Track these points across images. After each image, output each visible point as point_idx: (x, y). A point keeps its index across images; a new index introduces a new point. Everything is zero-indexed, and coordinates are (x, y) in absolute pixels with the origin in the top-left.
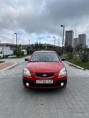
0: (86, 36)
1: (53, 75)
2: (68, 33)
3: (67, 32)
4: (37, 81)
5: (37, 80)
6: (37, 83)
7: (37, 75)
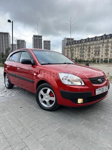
0: (26, 43)
1: (105, 79)
6: (96, 94)
7: (92, 81)
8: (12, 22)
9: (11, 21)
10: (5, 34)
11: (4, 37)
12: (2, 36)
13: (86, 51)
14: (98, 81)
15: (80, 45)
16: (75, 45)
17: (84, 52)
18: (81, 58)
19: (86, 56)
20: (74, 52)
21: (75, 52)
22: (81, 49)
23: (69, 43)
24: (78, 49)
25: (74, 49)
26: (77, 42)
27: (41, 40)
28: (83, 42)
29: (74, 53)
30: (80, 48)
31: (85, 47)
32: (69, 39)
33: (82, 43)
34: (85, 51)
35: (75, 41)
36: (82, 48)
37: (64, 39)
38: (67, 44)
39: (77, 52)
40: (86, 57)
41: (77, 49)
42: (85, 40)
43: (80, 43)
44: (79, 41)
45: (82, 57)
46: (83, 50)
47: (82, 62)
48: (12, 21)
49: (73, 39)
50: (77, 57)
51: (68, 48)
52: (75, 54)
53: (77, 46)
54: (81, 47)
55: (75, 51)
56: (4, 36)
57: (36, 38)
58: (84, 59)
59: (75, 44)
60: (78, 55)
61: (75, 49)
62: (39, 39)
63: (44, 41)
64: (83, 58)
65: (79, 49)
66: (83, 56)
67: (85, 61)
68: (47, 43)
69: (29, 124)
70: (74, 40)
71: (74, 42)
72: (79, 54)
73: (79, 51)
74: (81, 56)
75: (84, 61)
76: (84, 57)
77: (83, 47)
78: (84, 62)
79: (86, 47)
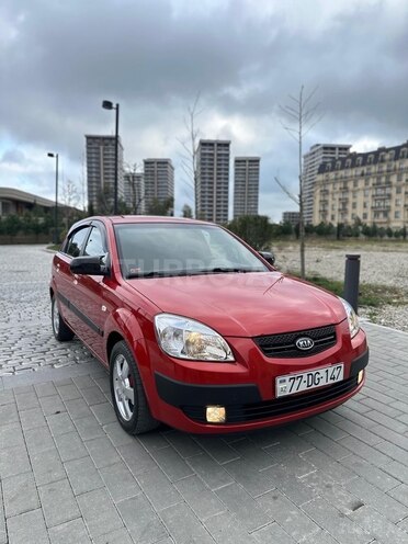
0: (173, 168)
1: (335, 338)
2: (96, 146)
3: (90, 141)
4: (279, 386)
5: (278, 380)
6: (279, 394)
7: (266, 346)
8: (117, 109)
9: (114, 106)
10: (107, 141)
11: (104, 149)
12: (98, 148)
13: (398, 192)
14: (295, 348)
15: (374, 169)
16: (351, 172)
17: (389, 196)
18: (376, 220)
19: (396, 213)
20: (350, 196)
21: (354, 197)
22: (379, 184)
23: (330, 165)
24: (367, 184)
25: (350, 185)
26: (360, 159)
27: (228, 155)
28: (387, 157)
29: (351, 200)
30: (371, 181)
31: (394, 179)
32: (333, 148)
33: (383, 161)
34: (394, 191)
35: (355, 156)
36: (383, 180)
37: (312, 148)
38: (322, 169)
39: (360, 199)
40: (396, 217)
41: (361, 184)
42: (393, 152)
43: (375, 162)
44: (372, 156)
45: (381, 215)
46: (384, 188)
47: (379, 238)
48: (118, 105)
49: (346, 148)
50: (361, 217)
51: (326, 182)
52: (354, 206)
53: (362, 175)
54: (379, 178)
55: (354, 192)
56: (101, 147)
57: (207, 151)
58: (389, 222)
59: (354, 165)
60: (365, 206)
61: (355, 185)
62: (219, 155)
63: (237, 161)
64: (385, 220)
65: (371, 185)
66: (386, 214)
67: (394, 230)
68: (247, 167)
69: (50, 471)
70: (351, 150)
71: (349, 161)
72: (369, 205)
73: (371, 193)
74: (376, 214)
75: (390, 233)
76: (392, 215)
77: (388, 177)
78: (386, 237)
79: (399, 179)
